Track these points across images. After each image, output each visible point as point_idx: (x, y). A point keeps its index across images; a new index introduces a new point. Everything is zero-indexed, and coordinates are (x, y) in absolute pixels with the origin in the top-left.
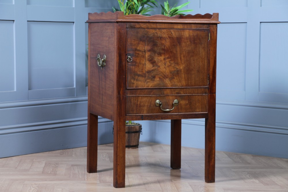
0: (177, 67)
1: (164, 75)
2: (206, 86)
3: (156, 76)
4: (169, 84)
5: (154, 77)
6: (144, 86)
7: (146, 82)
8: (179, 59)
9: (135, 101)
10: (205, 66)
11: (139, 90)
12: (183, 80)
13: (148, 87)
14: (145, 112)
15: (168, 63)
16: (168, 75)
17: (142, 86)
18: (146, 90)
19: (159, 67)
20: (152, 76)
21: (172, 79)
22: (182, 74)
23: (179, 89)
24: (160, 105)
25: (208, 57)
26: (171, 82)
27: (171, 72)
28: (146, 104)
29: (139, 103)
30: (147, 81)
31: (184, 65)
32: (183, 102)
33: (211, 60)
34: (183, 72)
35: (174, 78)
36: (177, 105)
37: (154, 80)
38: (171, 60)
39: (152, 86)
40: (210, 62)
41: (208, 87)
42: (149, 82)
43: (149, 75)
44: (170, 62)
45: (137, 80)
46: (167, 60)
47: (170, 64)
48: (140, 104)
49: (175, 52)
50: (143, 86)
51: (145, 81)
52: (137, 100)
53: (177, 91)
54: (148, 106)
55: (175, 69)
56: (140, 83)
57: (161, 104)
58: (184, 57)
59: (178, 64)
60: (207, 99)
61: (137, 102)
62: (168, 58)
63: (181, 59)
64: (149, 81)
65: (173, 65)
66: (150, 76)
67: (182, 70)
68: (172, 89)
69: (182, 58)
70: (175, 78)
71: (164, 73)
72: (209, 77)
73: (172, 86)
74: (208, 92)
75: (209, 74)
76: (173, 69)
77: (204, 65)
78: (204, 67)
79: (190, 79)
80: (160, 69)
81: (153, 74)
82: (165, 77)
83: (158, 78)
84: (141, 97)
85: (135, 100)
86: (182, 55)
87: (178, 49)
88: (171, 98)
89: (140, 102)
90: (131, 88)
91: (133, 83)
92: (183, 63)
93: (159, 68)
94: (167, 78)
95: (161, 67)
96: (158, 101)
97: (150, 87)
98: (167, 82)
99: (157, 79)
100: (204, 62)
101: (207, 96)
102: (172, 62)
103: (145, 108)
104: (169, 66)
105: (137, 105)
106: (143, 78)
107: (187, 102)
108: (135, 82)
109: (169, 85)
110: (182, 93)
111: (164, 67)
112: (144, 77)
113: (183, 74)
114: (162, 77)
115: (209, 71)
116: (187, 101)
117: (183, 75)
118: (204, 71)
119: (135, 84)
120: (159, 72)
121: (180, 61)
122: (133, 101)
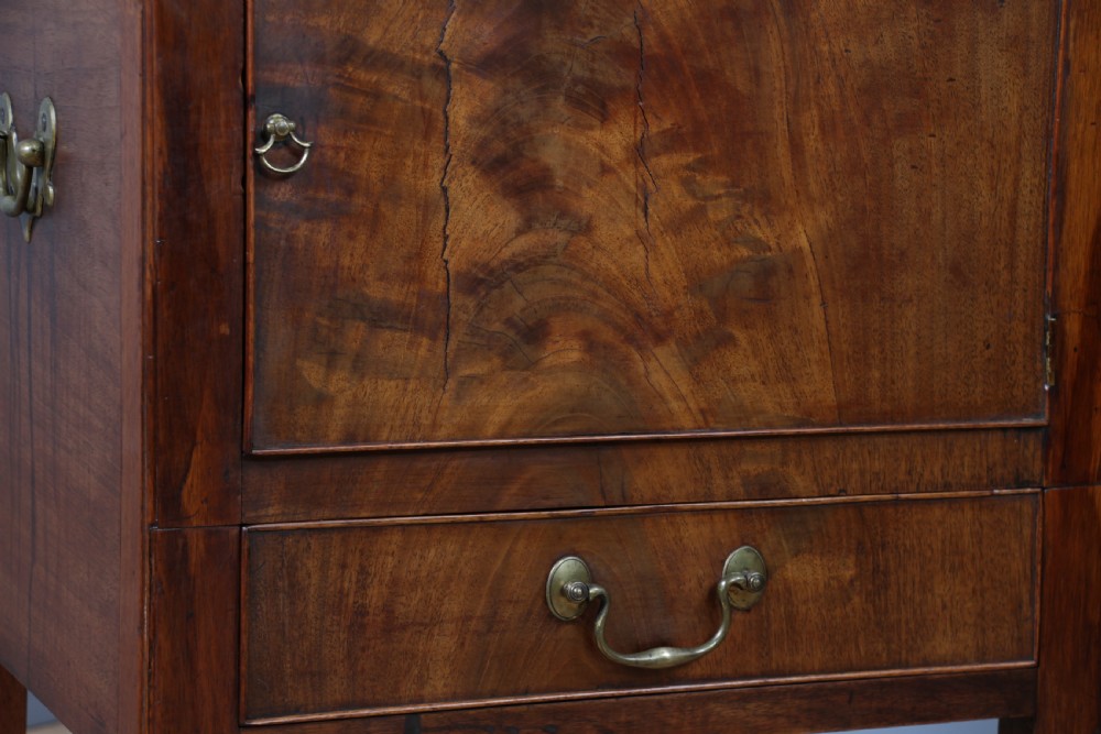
0: (761, 233)
1: (638, 315)
2: (1025, 413)
3: (557, 324)
4: (681, 398)
5: (535, 333)
6: (435, 425)
7: (451, 384)
8: (782, 151)
9: (334, 572)
10: (1022, 222)
11: (383, 465)
12: (815, 356)
13: (472, 431)
14: (439, 681)
15: (673, 195)
16: (668, 315)
17: (417, 424)
18: (456, 463)
19: (586, 228)
20: (509, 322)
21: (706, 345)
22: (807, 297)
23: (776, 447)
24: (592, 607)
25: (1048, 135)
26: (697, 380)
27: (696, 282)
28: (453, 607)
29: (375, 595)
30: (465, 371)
31: (824, 217)
32: (805, 572)
33: (1074, 167)
34: (813, 282)
35: (729, 340)
36: (753, 597)
37: (531, 365)
38: (704, 165)
39: (509, 423)
40: (1072, 185)
41: (1043, 421)
42: (480, 380)
43: (480, 308)
44: (686, 183)
45: (360, 365)
46: (664, 161)
47: (690, 203)
48: (388, 610)
49: (741, 82)
50: (426, 422)
51: (448, 372)
52: (363, 571)
53: (750, 467)
54: (466, 618)
55: (744, 252)
56: (388, 391)
57: (600, 601)
58: (828, 128)
59: (765, 201)
60: (1027, 532)
61: (362, 587)
62: (674, 141)
63: (796, 148)
64: (479, 368)
65: (720, 212)
66: (497, 327)
67: (810, 263)
68: (709, 452)
69: (812, 142)
70: (741, 336)
71: (636, 296)
72: (1057, 331)
73: (707, 414)
74: (1037, 467)
75: (1054, 304)
76: (718, 256)
77: (1013, 214)
78: (1013, 227)
79: (875, 351)
80: (596, 247)
81: (519, 302)
82: (646, 329)
83: (575, 344)
84: (397, 538)
85: (344, 566)
86: (810, 118)
87: (774, 51)
88: (694, 533)
89: (395, 582)
90: (298, 442)
91: (322, 400)
92: (814, 188)
93: (582, 242)
94: (660, 339)
95: (604, 232)
96: (565, 567)
97: (491, 430)
98: (659, 380)
99: (564, 352)
100: (1017, 180)
101: (1027, 508)
102: (712, 183)
103: (444, 642)
104: (679, 224)
105: (361, 612)
106: (425, 341)
107: (849, 574)
108: (340, 384)
109: (675, 405)
110: (800, 482)
111: (629, 232)
112: (433, 337)
113: (816, 300)
114: (607, 335)
115: (1056, 267)
116: (851, 561)
117: (817, 310)
118: (1011, 267)
119: (341, 400)
120: (586, 277)
121: (787, 175)
122: (315, 579)
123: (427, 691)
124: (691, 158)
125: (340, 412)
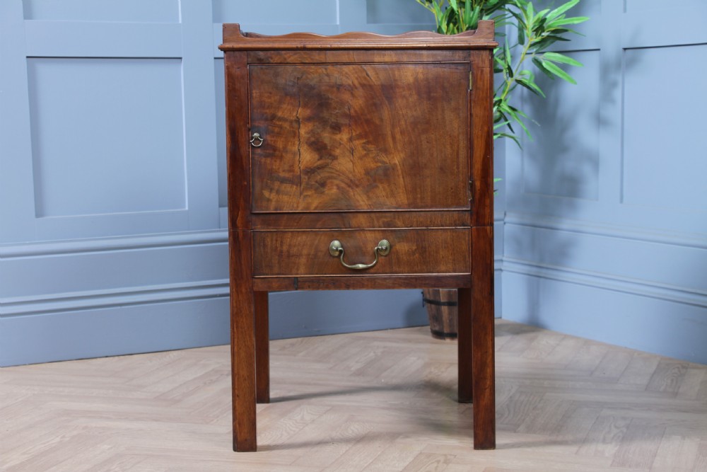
0: (385, 159)
1: (351, 180)
2: (464, 206)
3: (329, 182)
4: (364, 201)
5: (323, 185)
6: (298, 207)
7: (302, 196)
8: (390, 139)
9: (274, 242)
10: (461, 156)
11: (286, 216)
12: (401, 191)
13: (308, 208)
14: (302, 269)
15: (360, 150)
16: (359, 180)
17: (293, 207)
18: (305, 216)
19: (336, 158)
20: (316, 182)
21: (370, 188)
22: (398, 176)
23: (392, 214)
25: (467, 133)
26: (368, 197)
27: (367, 173)
28: (305, 252)
29: (285, 248)
30: (305, 194)
31: (402, 155)
32: (403, 247)
33: (475, 142)
34: (400, 172)
35: (377, 187)
36: (387, 253)
37: (323, 193)
38: (368, 142)
39: (318, 207)
40: (475, 146)
41: (469, 209)
42: (309, 196)
43: (309, 178)
44: (364, 148)
45: (278, 192)
46: (357, 142)
47: (364, 152)
48: (288, 251)
49: (377, 122)
50: (295, 206)
51: (301, 194)
52: (282, 242)
53: (384, 219)
54: (309, 255)
55: (380, 164)
56: (285, 198)
57: (341, 252)
58: (402, 133)
59: (386, 151)
60: (467, 238)
61: (281, 246)
62: (360, 137)
63: (394, 138)
64: (309, 193)
65: (373, 154)
66: (313, 183)
67: (399, 168)
68: (373, 215)
69: (398, 136)
70: (380, 185)
71: (350, 176)
72: (473, 185)
73: (371, 205)
74: (469, 222)
75: (471, 177)
76: (373, 165)
77: (458, 154)
78: (458, 157)
79: (418, 190)
80: (339, 163)
81: (319, 177)
82: (353, 184)
83: (334, 187)
84: (290, 234)
85: (277, 241)
86: (397, 130)
87: (386, 114)
88: (370, 236)
89: (290, 245)
90: (263, 210)
91: (269, 200)
92: (399, 148)
93: (335, 162)
94: (357, 186)
95: (341, 160)
97: (312, 208)
98: (358, 197)
99: (331, 190)
100: (458, 145)
101: (467, 232)
102: (372, 147)
103: (303, 260)
104: (362, 158)
105: (281, 252)
106: (295, 187)
107: (414, 248)
108: (273, 196)
109: (362, 203)
110: (399, 223)
111: (348, 160)
112: (297, 185)
113: (401, 177)
114: (343, 185)
115: (471, 168)
116: (415, 244)
117: (401, 179)
118: (458, 168)
119: (274, 200)
120: (337, 171)
121: (392, 145)
122: (269, 243)
123: (299, 272)
124: (364, 141)
125: (273, 203)
